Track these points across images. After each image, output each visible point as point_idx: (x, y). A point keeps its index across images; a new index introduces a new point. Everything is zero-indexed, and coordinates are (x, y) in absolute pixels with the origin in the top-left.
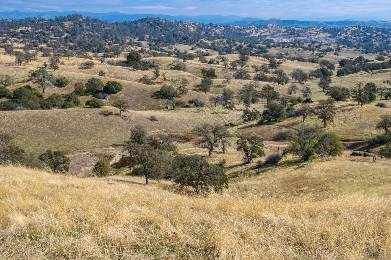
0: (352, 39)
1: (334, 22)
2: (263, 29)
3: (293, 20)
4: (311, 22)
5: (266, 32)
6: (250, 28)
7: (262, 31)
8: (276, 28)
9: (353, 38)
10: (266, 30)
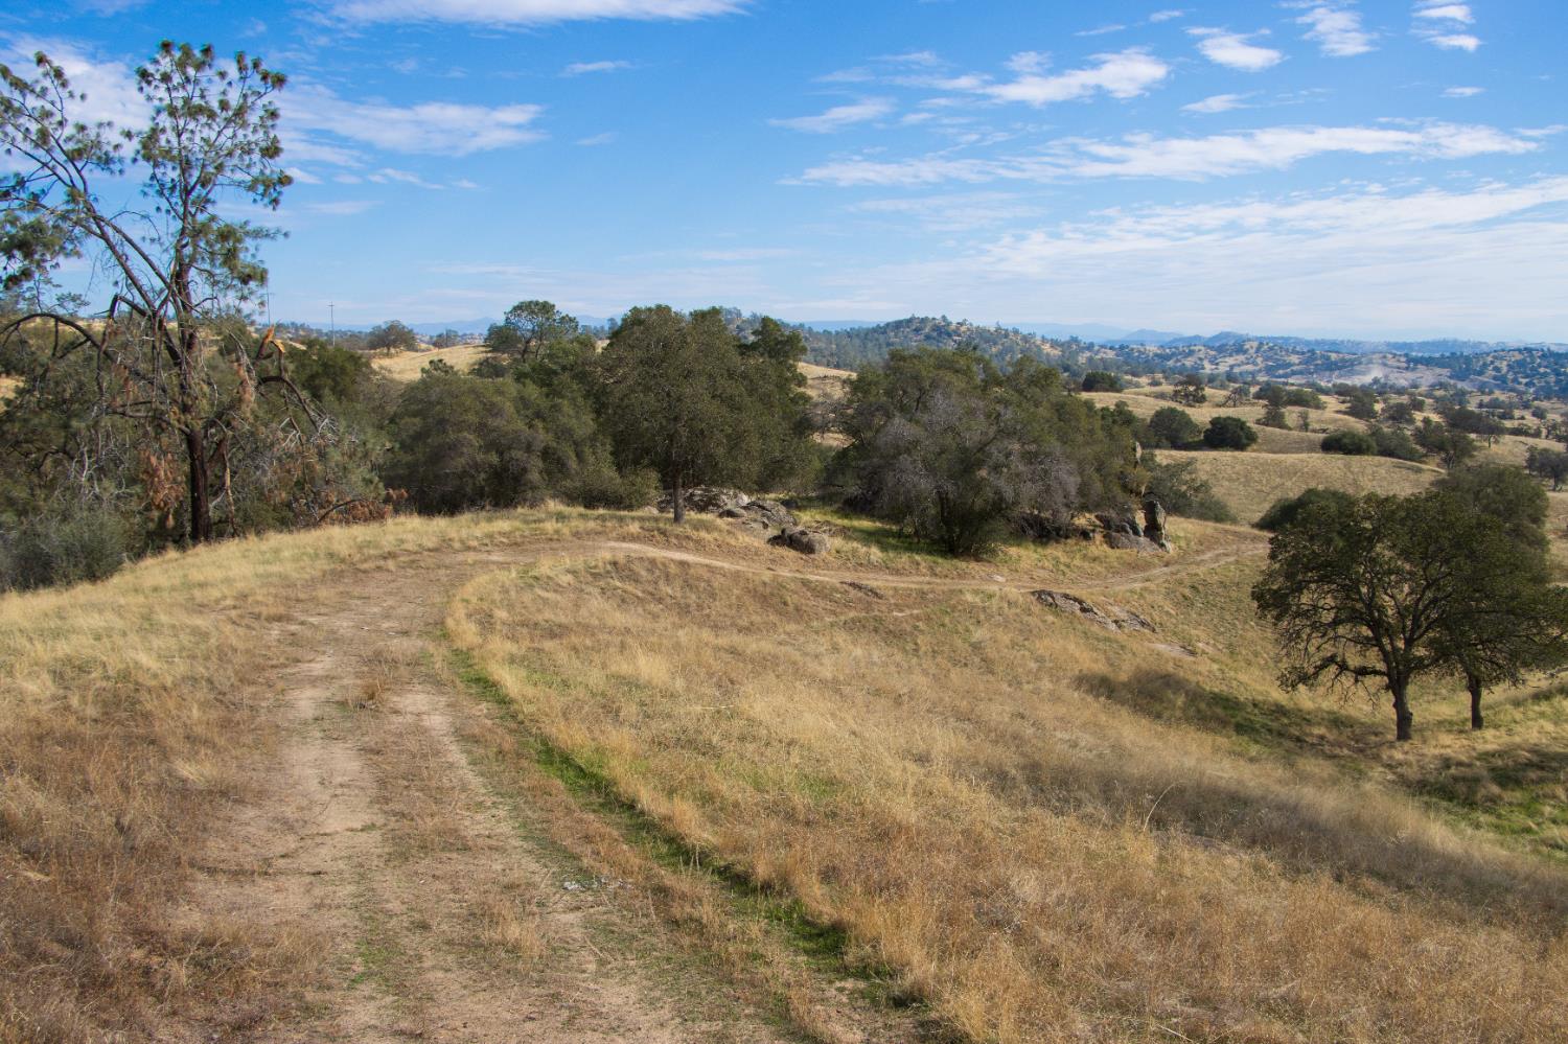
0: (1520, 383)
1: (1411, 344)
2: (1231, 356)
3: (1286, 336)
4: (1342, 342)
5: (1243, 363)
6: (1191, 353)
7: (1231, 361)
8: (1270, 354)
9: (1524, 381)
10: (1241, 358)
